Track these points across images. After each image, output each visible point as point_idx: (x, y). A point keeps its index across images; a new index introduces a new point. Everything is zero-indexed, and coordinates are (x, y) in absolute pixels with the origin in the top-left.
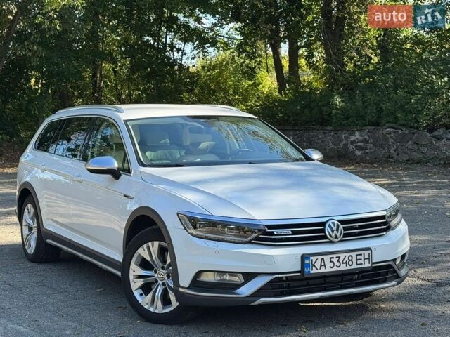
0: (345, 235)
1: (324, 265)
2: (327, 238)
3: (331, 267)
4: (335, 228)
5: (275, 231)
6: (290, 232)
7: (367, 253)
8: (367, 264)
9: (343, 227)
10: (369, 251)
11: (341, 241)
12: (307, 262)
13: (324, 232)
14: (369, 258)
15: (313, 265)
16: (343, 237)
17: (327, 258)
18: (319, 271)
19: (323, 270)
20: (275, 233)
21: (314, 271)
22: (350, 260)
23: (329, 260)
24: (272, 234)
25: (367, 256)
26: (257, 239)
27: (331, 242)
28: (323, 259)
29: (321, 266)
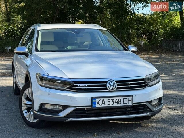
0: (118, 88)
1: (104, 103)
2: (107, 89)
3: (108, 104)
4: (112, 84)
5: (78, 85)
6: (87, 86)
7: (130, 98)
8: (130, 104)
9: (117, 84)
10: (132, 97)
11: (115, 91)
12: (94, 101)
13: (106, 86)
14: (131, 101)
15: (98, 103)
16: (117, 89)
17: (106, 100)
18: (101, 106)
19: (103, 105)
20: (78, 86)
21: (98, 106)
22: (119, 101)
23: (107, 101)
24: (77, 86)
25: (130, 99)
26: (69, 88)
27: (109, 91)
28: (103, 100)
29: (102, 103)
